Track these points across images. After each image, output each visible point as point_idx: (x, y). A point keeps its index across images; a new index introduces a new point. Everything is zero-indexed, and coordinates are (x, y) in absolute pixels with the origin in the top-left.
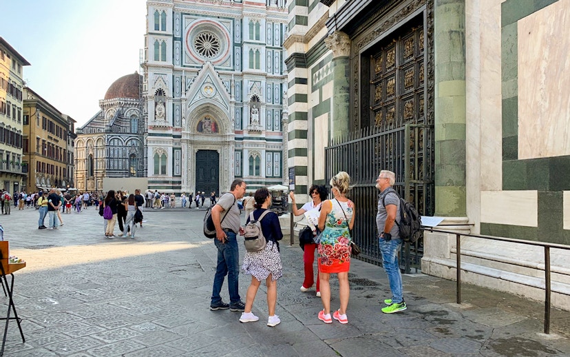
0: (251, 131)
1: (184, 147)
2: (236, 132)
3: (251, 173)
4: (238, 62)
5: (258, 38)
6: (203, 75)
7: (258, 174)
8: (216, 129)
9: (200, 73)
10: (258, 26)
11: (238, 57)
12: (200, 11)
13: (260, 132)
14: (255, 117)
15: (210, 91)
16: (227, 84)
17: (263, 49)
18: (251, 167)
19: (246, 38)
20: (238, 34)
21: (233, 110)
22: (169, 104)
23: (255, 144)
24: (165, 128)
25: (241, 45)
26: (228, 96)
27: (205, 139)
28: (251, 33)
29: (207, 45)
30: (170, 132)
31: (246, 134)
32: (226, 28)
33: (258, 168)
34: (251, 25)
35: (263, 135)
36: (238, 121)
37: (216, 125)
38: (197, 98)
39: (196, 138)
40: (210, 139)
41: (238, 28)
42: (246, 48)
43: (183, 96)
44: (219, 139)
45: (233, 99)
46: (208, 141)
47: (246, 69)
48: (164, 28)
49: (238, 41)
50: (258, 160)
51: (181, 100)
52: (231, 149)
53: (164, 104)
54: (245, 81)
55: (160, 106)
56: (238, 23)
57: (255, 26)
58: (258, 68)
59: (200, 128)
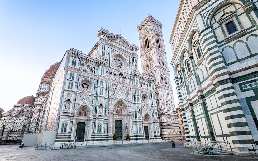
0: (99, 116)
1: (74, 121)
2: (94, 116)
3: (98, 132)
4: (95, 92)
5: (103, 86)
6: (84, 95)
7: (100, 132)
8: (85, 114)
9: (83, 95)
10: (103, 82)
11: (95, 91)
12: (85, 75)
13: (102, 116)
14: (101, 111)
15: (85, 101)
16: (92, 99)
17: (104, 89)
18: (98, 129)
19: (99, 85)
20: (96, 84)
21: (93, 108)
22: (71, 104)
23: (100, 120)
24: (69, 113)
25: (97, 87)
26: (92, 103)
27: (81, 118)
28: (101, 84)
29: (85, 86)
30: (70, 115)
31: (97, 117)
32: (93, 82)
33: (100, 129)
34: (101, 82)
35: (103, 117)
36: (94, 112)
37: (85, 113)
38: (81, 103)
39: (78, 118)
40: (83, 118)
41: (96, 82)
42: (99, 88)
43: (76, 102)
44: (86, 118)
45: (93, 104)
46: (83, 119)
47: (99, 95)
48: (73, 79)
49: (96, 86)
50: (101, 126)
51: (75, 103)
52: (91, 122)
53: (69, 104)
54: (98, 99)
55: (68, 105)
56: (96, 81)
57: (102, 82)
58: (102, 95)
59: (80, 114)
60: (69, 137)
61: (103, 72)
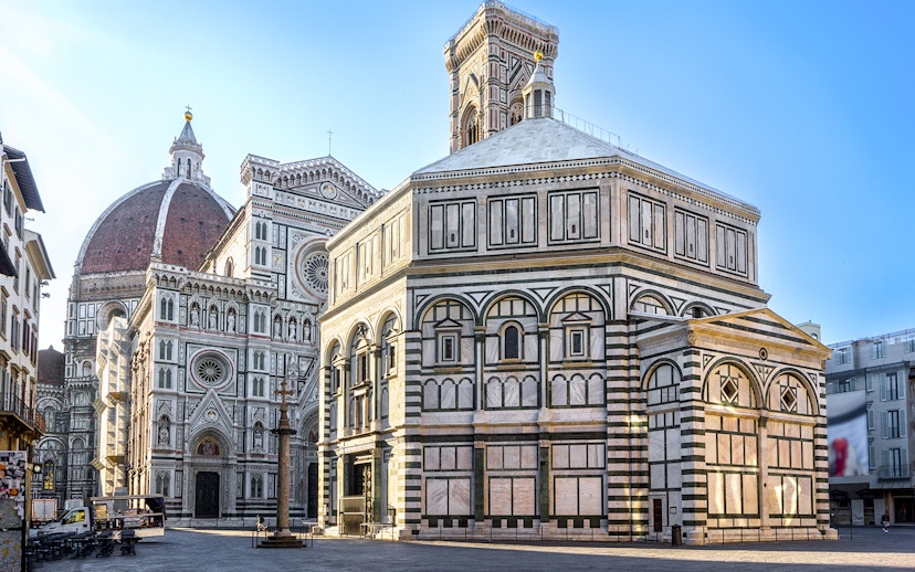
0: (253, 455)
1: (186, 469)
2: (239, 455)
3: (253, 495)
4: (241, 389)
5: (262, 367)
6: (207, 401)
7: (259, 496)
8: (216, 452)
9: (204, 399)
10: (263, 356)
11: (241, 384)
12: (205, 341)
13: (263, 456)
14: (258, 441)
15: (212, 416)
16: (230, 409)
17: (267, 378)
18: (253, 490)
19: (251, 367)
20: (242, 363)
21: (236, 434)
22: (173, 429)
23: (257, 467)
24: (170, 452)
25: (245, 373)
26: (231, 421)
27: (206, 461)
28: (256, 363)
29: (210, 372)
30: (173, 455)
31: (249, 458)
32: (231, 357)
33: (260, 490)
34: (256, 355)
35: (266, 459)
36: (241, 445)
37: (217, 448)
38: (200, 423)
39: (197, 461)
40: (210, 461)
41: (242, 357)
42: (250, 378)
43: (186, 421)
44: (220, 461)
45: (236, 424)
46: (210, 463)
47: (250, 396)
48: (169, 357)
49: (242, 369)
50: (261, 482)
51: (184, 425)
52: (233, 473)
53: (168, 429)
54: (249, 408)
55: (164, 430)
56: (242, 352)
57: (260, 357)
58: (262, 395)
59: (201, 451)
60: (178, 506)
61: (263, 321)
